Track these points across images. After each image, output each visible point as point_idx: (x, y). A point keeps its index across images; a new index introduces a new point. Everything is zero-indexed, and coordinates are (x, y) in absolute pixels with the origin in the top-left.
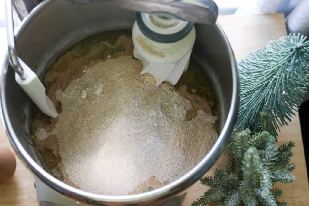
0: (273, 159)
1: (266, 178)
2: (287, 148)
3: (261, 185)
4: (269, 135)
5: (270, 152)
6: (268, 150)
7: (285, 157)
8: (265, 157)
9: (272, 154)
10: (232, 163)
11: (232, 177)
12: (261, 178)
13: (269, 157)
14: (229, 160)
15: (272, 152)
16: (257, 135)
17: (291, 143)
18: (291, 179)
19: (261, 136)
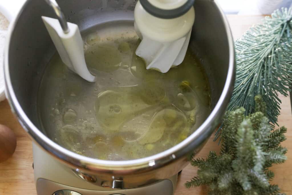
0: (266, 140)
1: (259, 154)
2: (279, 134)
3: (254, 161)
4: (263, 116)
5: (263, 132)
6: (261, 130)
7: (277, 141)
8: (258, 138)
9: (265, 134)
10: (225, 149)
11: (226, 157)
12: (254, 154)
13: (262, 137)
14: (223, 145)
15: (265, 133)
16: (251, 116)
17: (284, 128)
18: (283, 159)
19: (254, 117)
